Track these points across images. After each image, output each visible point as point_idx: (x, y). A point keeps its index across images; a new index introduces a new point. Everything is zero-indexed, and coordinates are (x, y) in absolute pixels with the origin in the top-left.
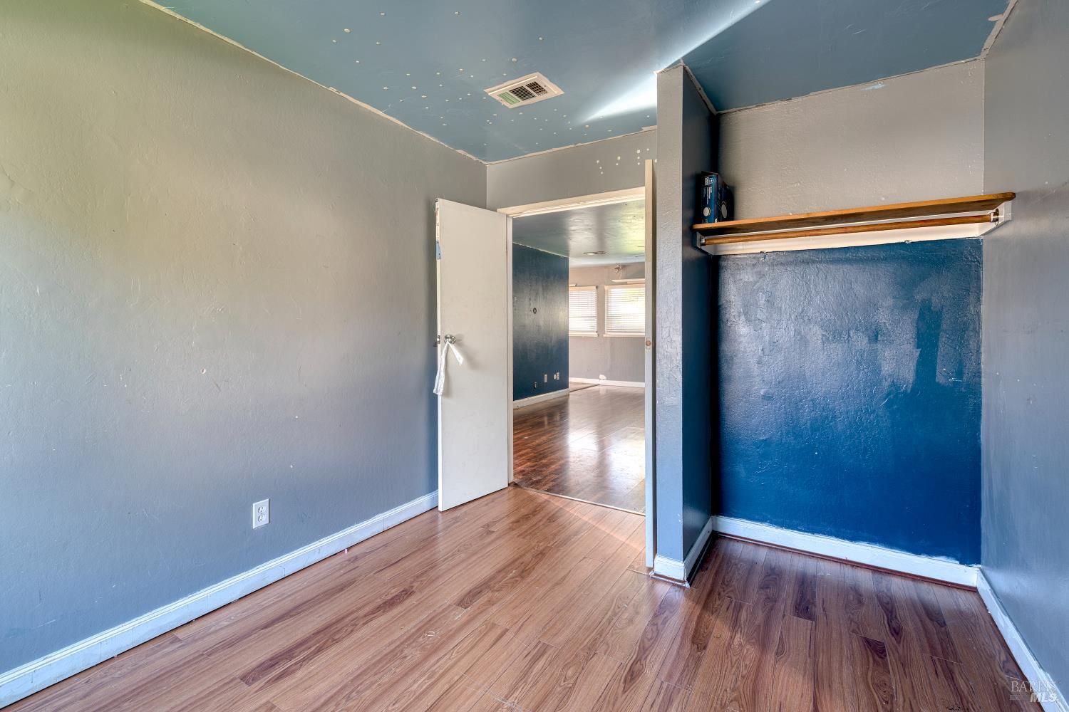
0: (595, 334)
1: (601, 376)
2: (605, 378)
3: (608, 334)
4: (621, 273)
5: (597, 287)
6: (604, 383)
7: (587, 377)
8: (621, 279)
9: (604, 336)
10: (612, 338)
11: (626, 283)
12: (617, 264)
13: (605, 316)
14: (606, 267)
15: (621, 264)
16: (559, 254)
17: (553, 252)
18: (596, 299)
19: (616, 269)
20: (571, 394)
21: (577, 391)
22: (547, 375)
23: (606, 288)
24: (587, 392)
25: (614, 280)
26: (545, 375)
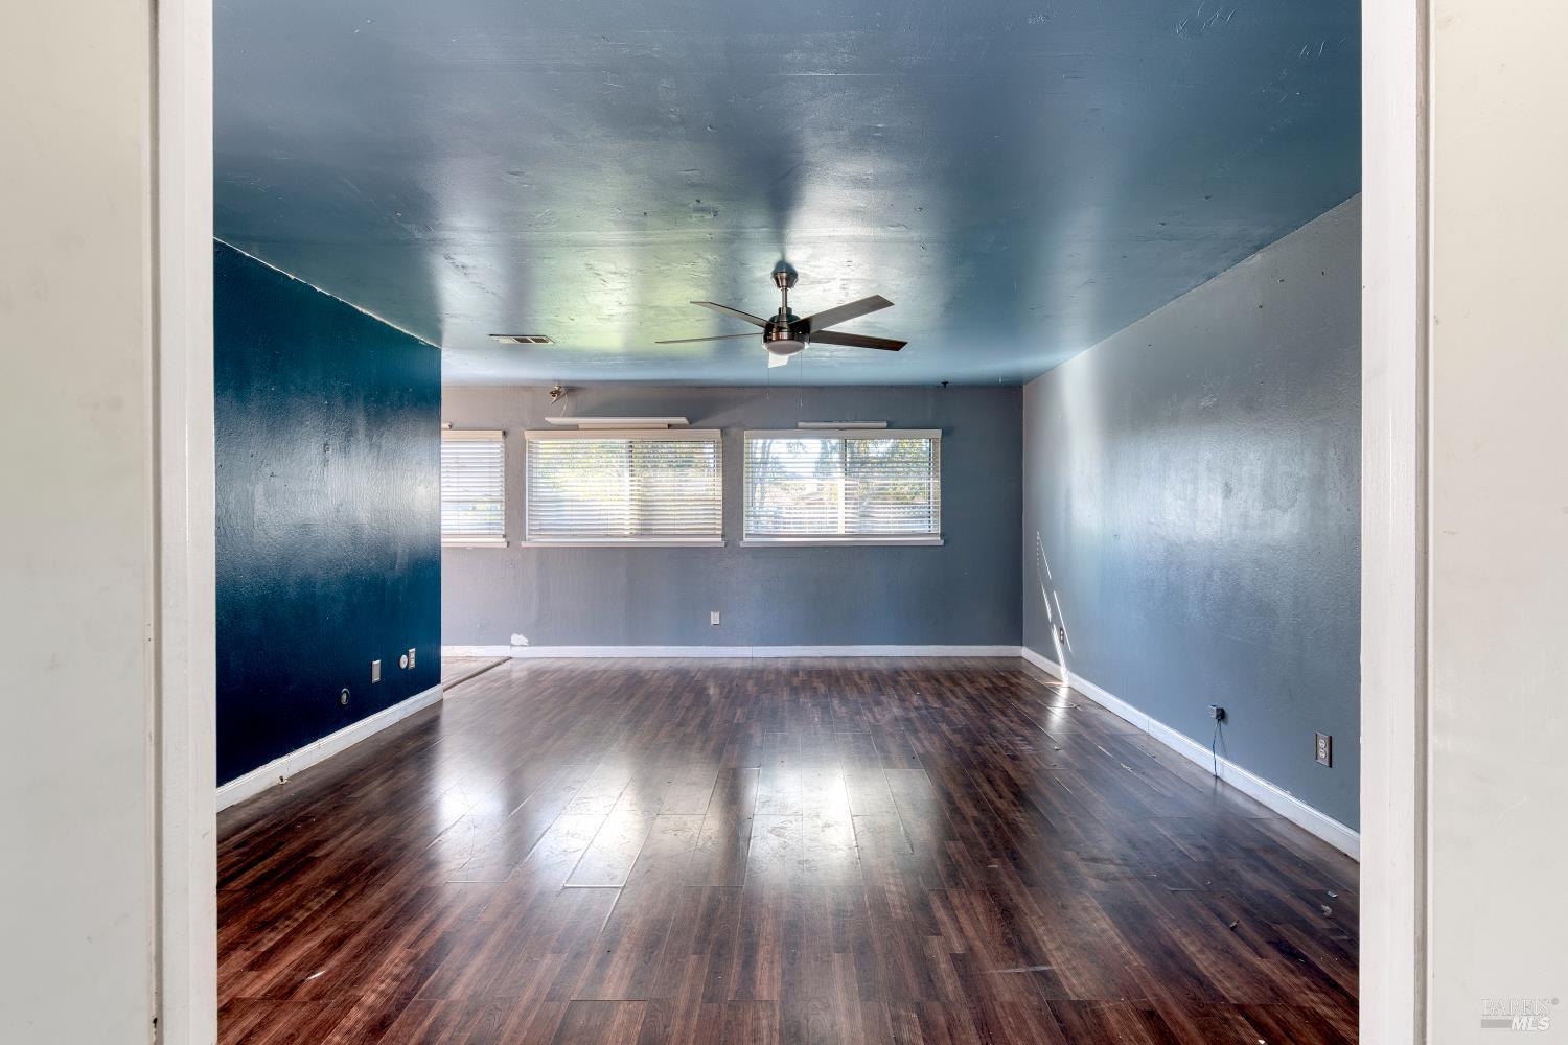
0: (501, 542)
1: (516, 638)
2: (525, 641)
3: (533, 541)
4: (565, 403)
5: (504, 433)
6: (522, 653)
7: (478, 642)
8: (564, 416)
9: (523, 544)
10: (543, 552)
11: (576, 427)
12: (555, 381)
13: (523, 500)
14: (527, 388)
15: (566, 381)
16: (414, 332)
17: (398, 325)
18: (503, 460)
19: (553, 394)
20: (447, 696)
21: (463, 684)
22: (379, 661)
23: (528, 435)
24: (485, 682)
25: (546, 419)
26: (375, 663)
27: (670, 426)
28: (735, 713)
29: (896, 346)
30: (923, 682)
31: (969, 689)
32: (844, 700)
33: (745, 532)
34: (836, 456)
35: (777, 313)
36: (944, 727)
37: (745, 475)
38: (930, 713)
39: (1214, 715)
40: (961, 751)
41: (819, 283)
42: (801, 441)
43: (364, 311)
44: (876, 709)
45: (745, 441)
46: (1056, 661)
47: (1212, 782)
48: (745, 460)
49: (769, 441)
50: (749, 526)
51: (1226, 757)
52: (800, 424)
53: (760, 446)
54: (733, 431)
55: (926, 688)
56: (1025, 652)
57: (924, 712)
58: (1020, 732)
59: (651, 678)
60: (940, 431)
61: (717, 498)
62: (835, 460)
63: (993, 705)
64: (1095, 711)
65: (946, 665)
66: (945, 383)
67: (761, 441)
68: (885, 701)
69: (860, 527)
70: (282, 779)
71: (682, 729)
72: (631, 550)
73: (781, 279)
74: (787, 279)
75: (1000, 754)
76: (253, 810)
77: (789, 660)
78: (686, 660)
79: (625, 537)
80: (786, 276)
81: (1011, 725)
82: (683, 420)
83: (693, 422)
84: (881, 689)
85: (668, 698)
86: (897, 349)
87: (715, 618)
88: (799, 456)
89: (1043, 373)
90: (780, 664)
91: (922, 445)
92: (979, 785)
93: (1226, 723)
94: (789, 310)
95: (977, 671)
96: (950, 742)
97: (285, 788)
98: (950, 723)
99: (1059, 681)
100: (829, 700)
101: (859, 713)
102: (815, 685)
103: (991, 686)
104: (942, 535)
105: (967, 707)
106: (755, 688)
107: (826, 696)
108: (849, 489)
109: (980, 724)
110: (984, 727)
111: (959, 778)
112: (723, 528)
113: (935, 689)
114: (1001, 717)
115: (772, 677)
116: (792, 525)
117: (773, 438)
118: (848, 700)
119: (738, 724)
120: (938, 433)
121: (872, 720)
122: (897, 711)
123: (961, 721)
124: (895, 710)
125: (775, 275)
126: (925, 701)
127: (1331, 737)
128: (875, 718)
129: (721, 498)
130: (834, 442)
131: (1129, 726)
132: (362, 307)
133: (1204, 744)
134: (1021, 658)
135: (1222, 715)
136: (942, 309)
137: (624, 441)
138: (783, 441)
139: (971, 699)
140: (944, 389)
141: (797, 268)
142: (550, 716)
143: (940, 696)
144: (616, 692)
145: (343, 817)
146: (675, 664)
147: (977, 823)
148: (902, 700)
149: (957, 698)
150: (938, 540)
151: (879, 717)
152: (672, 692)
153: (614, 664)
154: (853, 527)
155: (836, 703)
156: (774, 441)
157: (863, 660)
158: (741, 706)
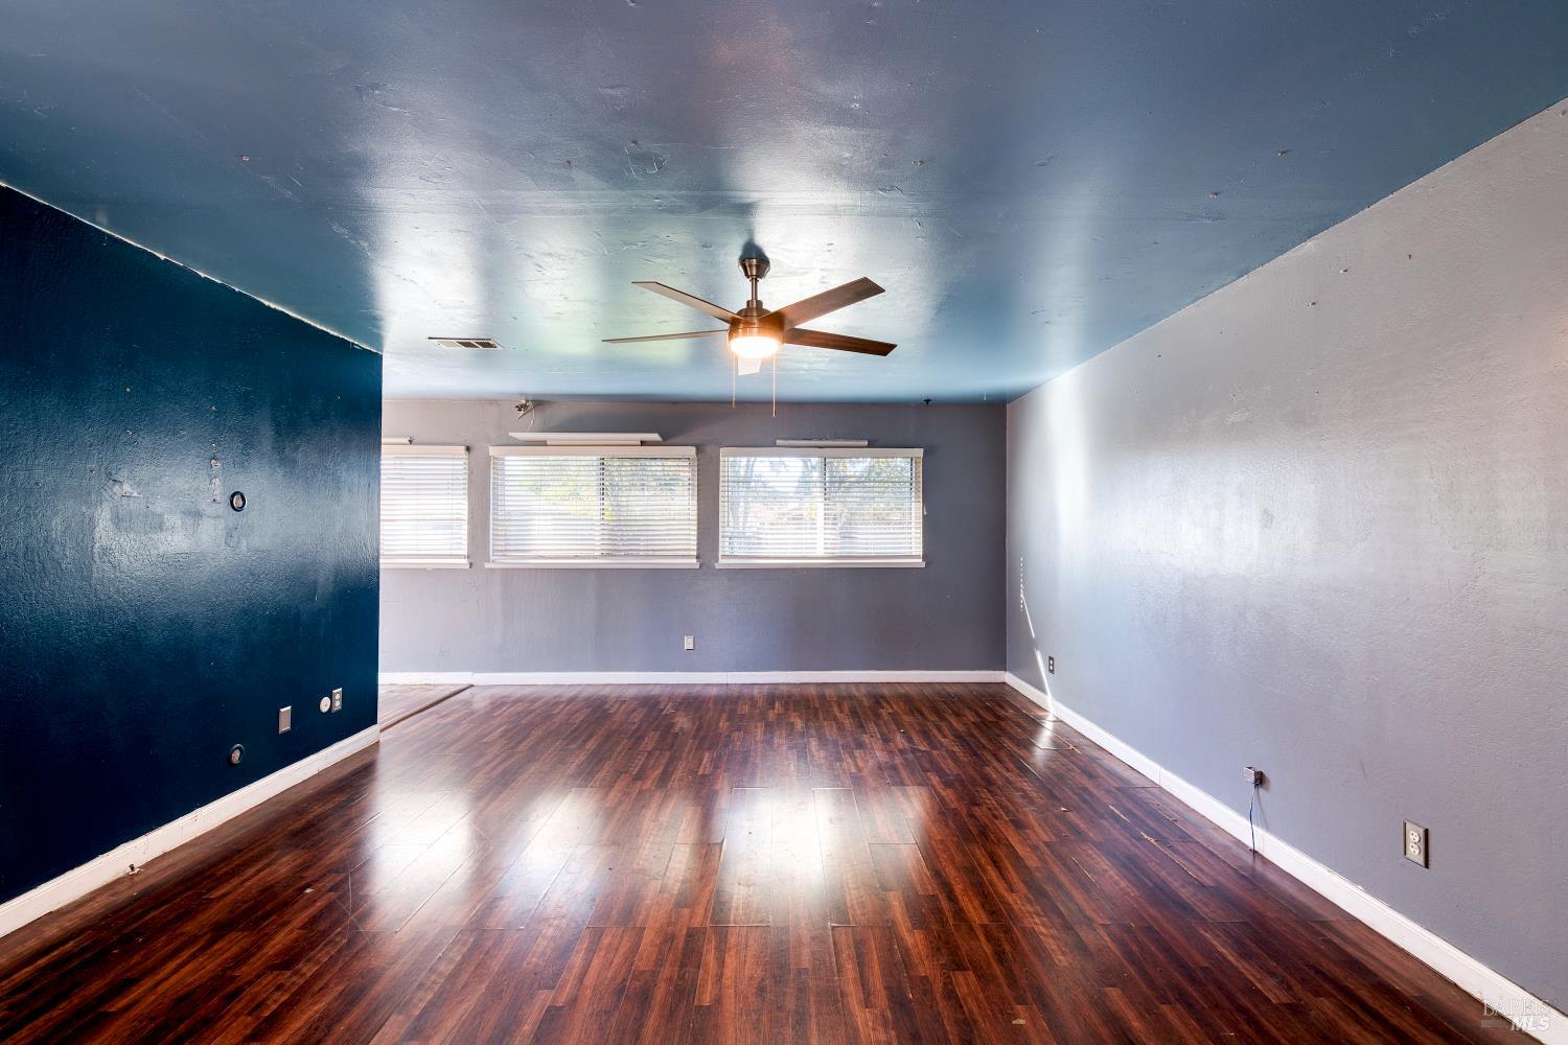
0: (463, 562)
3: (497, 562)
4: (532, 418)
5: (468, 449)
6: (485, 680)
7: (437, 669)
8: (532, 432)
9: (487, 566)
10: (508, 574)
11: (544, 443)
12: (521, 394)
13: (488, 519)
14: (492, 401)
15: (534, 395)
16: (344, 335)
17: (321, 324)
18: (466, 476)
19: (519, 408)
20: (383, 738)
21: (410, 719)
22: (289, 708)
23: (493, 451)
24: (434, 717)
25: (511, 434)
26: (282, 710)
27: (643, 443)
28: (701, 760)
29: (883, 349)
30: (906, 714)
31: (955, 724)
32: (823, 741)
33: (720, 553)
34: (816, 475)
35: (745, 306)
36: (935, 779)
37: (721, 494)
38: (916, 758)
39: (1252, 779)
40: (955, 812)
41: (795, 274)
42: (783, 459)
43: (273, 306)
44: (857, 753)
45: (721, 459)
46: (1041, 689)
47: (1249, 859)
48: (721, 479)
49: (752, 459)
50: (724, 547)
51: (1267, 827)
52: (778, 442)
53: (743, 464)
54: (709, 449)
55: (911, 724)
56: (1008, 678)
57: (910, 756)
58: (1019, 785)
59: (616, 712)
60: (922, 450)
61: (691, 518)
62: (815, 479)
63: (984, 747)
64: (1096, 753)
65: (927, 691)
66: (928, 401)
67: (745, 459)
68: (867, 741)
69: (841, 548)
70: (132, 868)
71: (640, 783)
72: (602, 573)
73: (751, 266)
74: (758, 267)
75: (1002, 818)
76: (68, 923)
77: (767, 687)
78: (658, 687)
79: (595, 558)
80: (755, 262)
81: (1008, 775)
82: (655, 437)
83: (668, 439)
84: (861, 726)
85: (630, 738)
86: (885, 353)
87: (688, 643)
88: (781, 474)
89: (1029, 391)
90: (756, 691)
91: (902, 465)
92: (984, 870)
93: (1267, 789)
94: (759, 303)
95: (961, 699)
96: (942, 800)
97: (136, 879)
98: (940, 772)
99: (1045, 711)
100: (806, 740)
101: (840, 760)
102: (792, 720)
103: (978, 720)
104: (925, 557)
105: (956, 749)
106: (727, 723)
107: (802, 735)
108: (828, 509)
109: (973, 773)
110: (978, 778)
111: (958, 858)
112: (698, 549)
113: (919, 724)
114: (996, 764)
115: (746, 709)
116: (769, 546)
117: (756, 455)
118: (827, 740)
119: (703, 776)
120: (919, 452)
121: (854, 770)
122: (881, 756)
123: (950, 767)
124: (878, 753)
125: (743, 262)
126: (910, 740)
127: (1426, 831)
128: (857, 765)
129: (695, 518)
130: (815, 461)
131: (1137, 775)
132: (270, 301)
133: (1238, 809)
134: (1004, 683)
135: (1260, 780)
136: (934, 312)
137: (594, 458)
138: (766, 459)
139: (959, 737)
140: (927, 405)
141: (769, 254)
142: (493, 764)
143: (925, 734)
144: (574, 731)
145: (182, 934)
146: (644, 692)
147: (989, 937)
148: (886, 740)
149: (945, 737)
150: (919, 562)
151: (861, 764)
152: (636, 731)
153: (580, 692)
154: (834, 549)
155: (814, 744)
156: (759, 459)
157: (843, 687)
158: (709, 749)
